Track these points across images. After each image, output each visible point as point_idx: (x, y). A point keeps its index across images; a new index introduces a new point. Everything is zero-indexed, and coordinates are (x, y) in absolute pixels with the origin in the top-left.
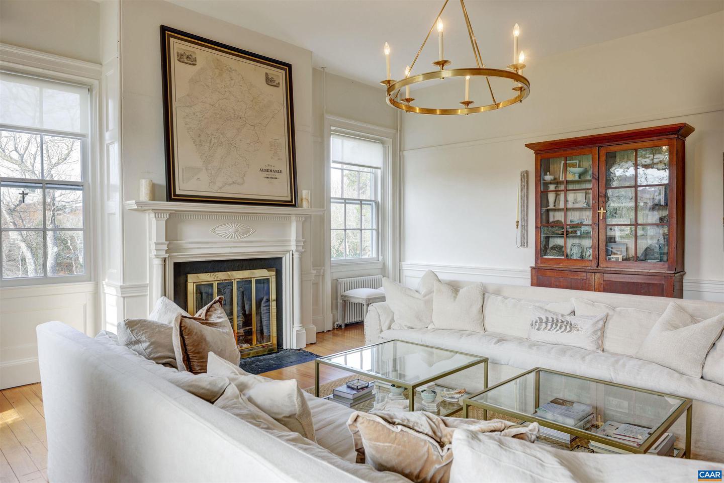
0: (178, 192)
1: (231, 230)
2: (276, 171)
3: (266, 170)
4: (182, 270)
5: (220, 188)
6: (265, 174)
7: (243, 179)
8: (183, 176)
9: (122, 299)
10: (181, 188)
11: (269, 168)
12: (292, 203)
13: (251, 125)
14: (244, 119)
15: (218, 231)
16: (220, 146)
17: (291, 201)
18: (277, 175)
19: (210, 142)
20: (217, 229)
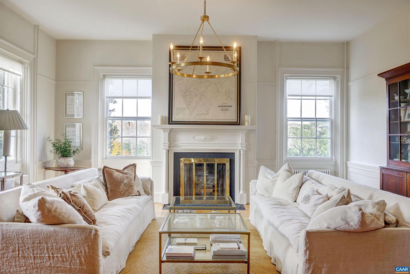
0: (173, 120)
1: (203, 138)
2: (228, 106)
3: (222, 106)
4: (177, 156)
5: (195, 117)
6: (221, 108)
7: (208, 112)
8: (176, 112)
9: (152, 167)
10: (176, 118)
11: (224, 105)
12: (238, 123)
13: (215, 84)
14: (210, 81)
15: (196, 138)
16: (196, 96)
17: (237, 122)
18: (229, 108)
19: (191, 96)
20: (195, 137)
